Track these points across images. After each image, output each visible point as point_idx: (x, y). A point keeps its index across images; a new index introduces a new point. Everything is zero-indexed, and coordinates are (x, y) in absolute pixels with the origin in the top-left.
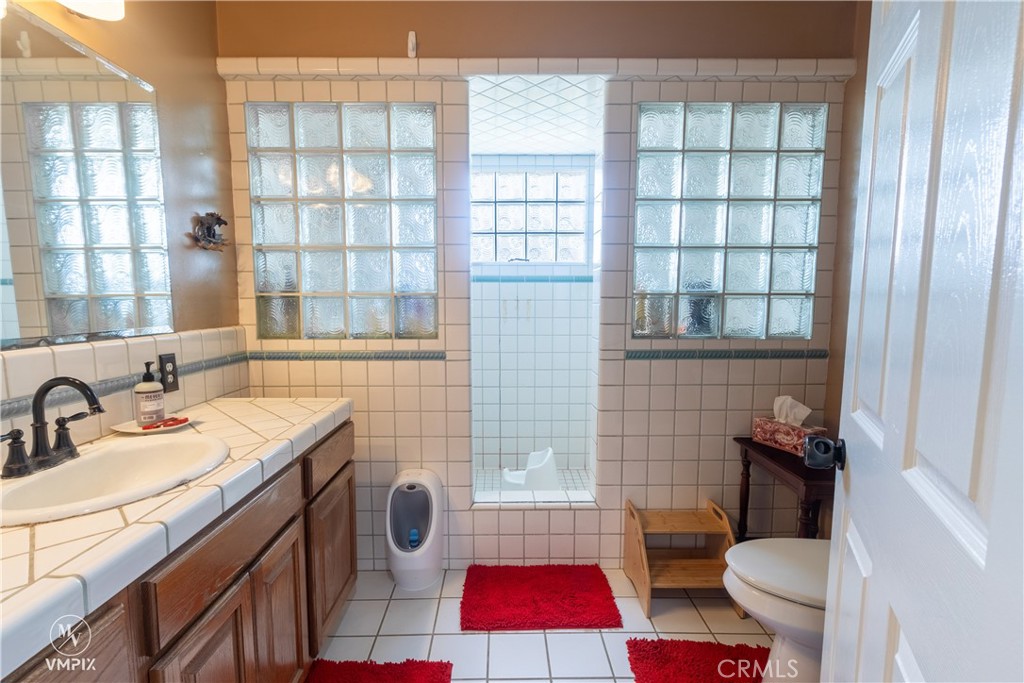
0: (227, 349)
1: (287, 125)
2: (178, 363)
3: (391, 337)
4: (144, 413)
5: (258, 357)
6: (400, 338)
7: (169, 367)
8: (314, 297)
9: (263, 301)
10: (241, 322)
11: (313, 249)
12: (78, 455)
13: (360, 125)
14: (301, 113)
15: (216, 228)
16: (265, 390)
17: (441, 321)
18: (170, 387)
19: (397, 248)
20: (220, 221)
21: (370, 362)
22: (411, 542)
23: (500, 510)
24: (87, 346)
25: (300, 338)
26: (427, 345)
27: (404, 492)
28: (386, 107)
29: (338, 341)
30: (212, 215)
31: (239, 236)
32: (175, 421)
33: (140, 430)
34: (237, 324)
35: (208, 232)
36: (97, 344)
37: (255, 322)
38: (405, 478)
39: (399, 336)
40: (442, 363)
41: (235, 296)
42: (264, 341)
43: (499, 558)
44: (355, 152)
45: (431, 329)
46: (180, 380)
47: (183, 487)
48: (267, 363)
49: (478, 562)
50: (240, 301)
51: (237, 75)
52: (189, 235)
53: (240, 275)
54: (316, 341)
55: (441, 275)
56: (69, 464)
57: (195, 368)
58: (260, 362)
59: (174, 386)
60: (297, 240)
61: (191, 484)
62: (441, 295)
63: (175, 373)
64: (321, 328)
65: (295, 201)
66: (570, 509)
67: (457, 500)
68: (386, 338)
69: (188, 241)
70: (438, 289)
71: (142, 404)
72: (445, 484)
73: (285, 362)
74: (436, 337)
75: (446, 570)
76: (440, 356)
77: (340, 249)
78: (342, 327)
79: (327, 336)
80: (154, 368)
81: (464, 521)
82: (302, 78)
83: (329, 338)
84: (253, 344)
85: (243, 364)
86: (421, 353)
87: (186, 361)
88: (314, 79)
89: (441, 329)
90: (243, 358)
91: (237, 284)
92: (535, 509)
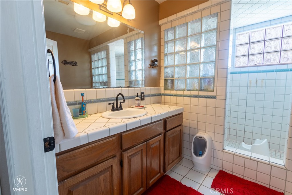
0: (156, 92)
1: (174, 33)
2: (145, 94)
3: (198, 91)
4: (136, 104)
5: (164, 95)
6: (201, 91)
7: (143, 95)
8: (178, 79)
9: (166, 81)
10: (161, 86)
11: (178, 66)
12: (123, 110)
13: (193, 27)
14: (177, 28)
15: (156, 62)
16: (165, 103)
17: (215, 85)
18: (142, 99)
19: (202, 63)
20: (156, 61)
21: (191, 98)
22: (200, 154)
23: (234, 155)
24: (127, 88)
25: (173, 90)
26: (210, 94)
27: (198, 138)
28: (201, 19)
29: (183, 91)
30: (155, 59)
31: (161, 64)
32: (141, 106)
33: (135, 107)
34: (160, 86)
35: (154, 64)
36: (129, 88)
37: (163, 86)
38: (199, 134)
39: (201, 90)
40: (215, 100)
41: (160, 79)
42: (165, 91)
43: (233, 172)
44: (191, 36)
45: (212, 89)
46: (145, 98)
47: (134, 118)
48: (165, 96)
49: (224, 170)
50: (161, 81)
51: (163, 24)
52: (150, 65)
53: (161, 74)
54: (177, 91)
55: (216, 70)
56: (121, 111)
57: (149, 96)
58: (164, 96)
59: (143, 99)
60: (174, 64)
61: (136, 118)
62: (216, 77)
63: (144, 96)
64: (179, 88)
65: (174, 53)
66: (269, 164)
67: (218, 146)
68: (197, 91)
69: (149, 66)
70: (215, 75)
71: (136, 102)
72: (213, 140)
73: (170, 97)
74: (213, 91)
75: (212, 168)
76: (214, 97)
77: (185, 65)
78: (184, 88)
79: (180, 90)
80: (139, 94)
81: (220, 155)
82: (178, 19)
83: (181, 90)
84: (163, 92)
85: (160, 96)
86: (208, 96)
87: (147, 94)
88: (181, 18)
89: (215, 88)
90: (160, 95)
91: (160, 76)
92: (250, 159)
